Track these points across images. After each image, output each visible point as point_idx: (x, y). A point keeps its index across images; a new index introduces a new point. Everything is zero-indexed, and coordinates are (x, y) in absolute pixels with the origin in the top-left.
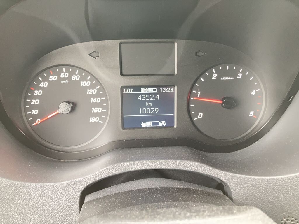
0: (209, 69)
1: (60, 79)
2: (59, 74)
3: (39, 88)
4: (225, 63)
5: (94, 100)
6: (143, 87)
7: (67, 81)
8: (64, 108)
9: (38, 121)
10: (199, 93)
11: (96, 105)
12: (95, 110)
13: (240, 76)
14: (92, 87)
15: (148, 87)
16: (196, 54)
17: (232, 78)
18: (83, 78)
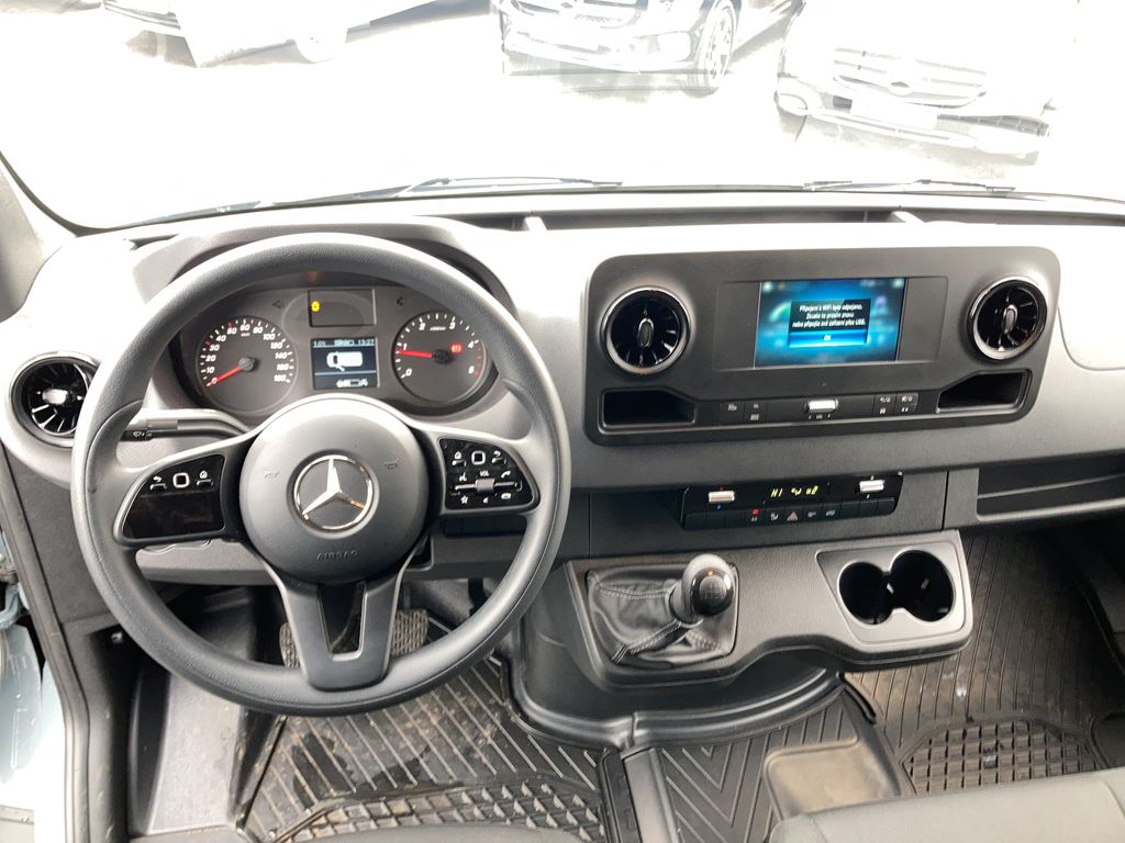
0: (415, 318)
1: (239, 332)
2: (238, 327)
3: (215, 342)
4: (433, 312)
5: (278, 356)
6: (337, 339)
7: (248, 334)
8: (244, 363)
9: (214, 380)
10: (405, 345)
11: (282, 361)
12: (281, 367)
13: (452, 326)
14: (277, 340)
15: (343, 339)
16: (398, 302)
17: (443, 329)
18: (267, 331)
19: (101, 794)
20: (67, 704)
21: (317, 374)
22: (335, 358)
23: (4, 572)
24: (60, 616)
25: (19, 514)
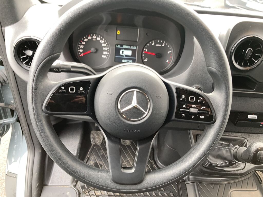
0: (151, 41)
1: (92, 38)
2: (92, 37)
3: (84, 41)
4: (157, 39)
5: (104, 49)
6: (124, 45)
7: (95, 40)
8: (93, 50)
9: (82, 54)
10: (147, 50)
11: (105, 51)
12: (105, 53)
13: (163, 45)
14: (104, 43)
15: (126, 45)
16: (146, 34)
17: (160, 45)
18: (101, 39)
19: (36, 174)
20: (29, 147)
21: (116, 57)
22: (123, 52)
23: (13, 107)
24: (28, 123)
25: (17, 91)
